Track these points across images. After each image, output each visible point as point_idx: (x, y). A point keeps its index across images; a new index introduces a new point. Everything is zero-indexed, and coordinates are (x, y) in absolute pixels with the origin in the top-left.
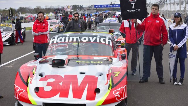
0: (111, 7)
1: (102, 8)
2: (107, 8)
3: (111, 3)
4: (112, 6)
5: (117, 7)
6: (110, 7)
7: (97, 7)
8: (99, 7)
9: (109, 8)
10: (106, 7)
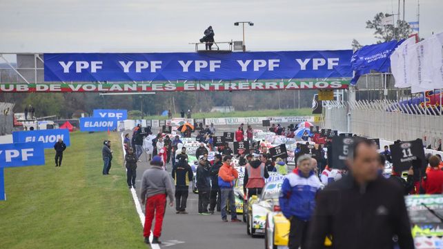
0: (205, 75)
1: (115, 86)
2: (171, 86)
3: (209, 37)
4: (213, 66)
5: (265, 74)
6: (193, 76)
7: (73, 76)
8: (86, 75)
9: (187, 86)
10: (159, 77)
